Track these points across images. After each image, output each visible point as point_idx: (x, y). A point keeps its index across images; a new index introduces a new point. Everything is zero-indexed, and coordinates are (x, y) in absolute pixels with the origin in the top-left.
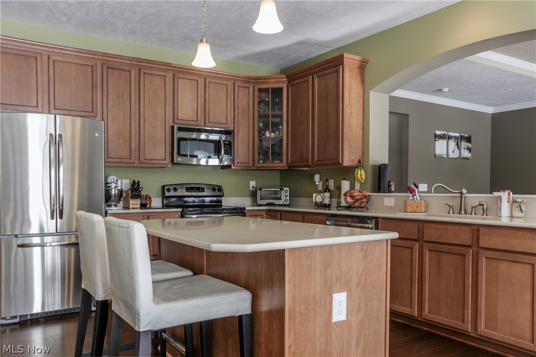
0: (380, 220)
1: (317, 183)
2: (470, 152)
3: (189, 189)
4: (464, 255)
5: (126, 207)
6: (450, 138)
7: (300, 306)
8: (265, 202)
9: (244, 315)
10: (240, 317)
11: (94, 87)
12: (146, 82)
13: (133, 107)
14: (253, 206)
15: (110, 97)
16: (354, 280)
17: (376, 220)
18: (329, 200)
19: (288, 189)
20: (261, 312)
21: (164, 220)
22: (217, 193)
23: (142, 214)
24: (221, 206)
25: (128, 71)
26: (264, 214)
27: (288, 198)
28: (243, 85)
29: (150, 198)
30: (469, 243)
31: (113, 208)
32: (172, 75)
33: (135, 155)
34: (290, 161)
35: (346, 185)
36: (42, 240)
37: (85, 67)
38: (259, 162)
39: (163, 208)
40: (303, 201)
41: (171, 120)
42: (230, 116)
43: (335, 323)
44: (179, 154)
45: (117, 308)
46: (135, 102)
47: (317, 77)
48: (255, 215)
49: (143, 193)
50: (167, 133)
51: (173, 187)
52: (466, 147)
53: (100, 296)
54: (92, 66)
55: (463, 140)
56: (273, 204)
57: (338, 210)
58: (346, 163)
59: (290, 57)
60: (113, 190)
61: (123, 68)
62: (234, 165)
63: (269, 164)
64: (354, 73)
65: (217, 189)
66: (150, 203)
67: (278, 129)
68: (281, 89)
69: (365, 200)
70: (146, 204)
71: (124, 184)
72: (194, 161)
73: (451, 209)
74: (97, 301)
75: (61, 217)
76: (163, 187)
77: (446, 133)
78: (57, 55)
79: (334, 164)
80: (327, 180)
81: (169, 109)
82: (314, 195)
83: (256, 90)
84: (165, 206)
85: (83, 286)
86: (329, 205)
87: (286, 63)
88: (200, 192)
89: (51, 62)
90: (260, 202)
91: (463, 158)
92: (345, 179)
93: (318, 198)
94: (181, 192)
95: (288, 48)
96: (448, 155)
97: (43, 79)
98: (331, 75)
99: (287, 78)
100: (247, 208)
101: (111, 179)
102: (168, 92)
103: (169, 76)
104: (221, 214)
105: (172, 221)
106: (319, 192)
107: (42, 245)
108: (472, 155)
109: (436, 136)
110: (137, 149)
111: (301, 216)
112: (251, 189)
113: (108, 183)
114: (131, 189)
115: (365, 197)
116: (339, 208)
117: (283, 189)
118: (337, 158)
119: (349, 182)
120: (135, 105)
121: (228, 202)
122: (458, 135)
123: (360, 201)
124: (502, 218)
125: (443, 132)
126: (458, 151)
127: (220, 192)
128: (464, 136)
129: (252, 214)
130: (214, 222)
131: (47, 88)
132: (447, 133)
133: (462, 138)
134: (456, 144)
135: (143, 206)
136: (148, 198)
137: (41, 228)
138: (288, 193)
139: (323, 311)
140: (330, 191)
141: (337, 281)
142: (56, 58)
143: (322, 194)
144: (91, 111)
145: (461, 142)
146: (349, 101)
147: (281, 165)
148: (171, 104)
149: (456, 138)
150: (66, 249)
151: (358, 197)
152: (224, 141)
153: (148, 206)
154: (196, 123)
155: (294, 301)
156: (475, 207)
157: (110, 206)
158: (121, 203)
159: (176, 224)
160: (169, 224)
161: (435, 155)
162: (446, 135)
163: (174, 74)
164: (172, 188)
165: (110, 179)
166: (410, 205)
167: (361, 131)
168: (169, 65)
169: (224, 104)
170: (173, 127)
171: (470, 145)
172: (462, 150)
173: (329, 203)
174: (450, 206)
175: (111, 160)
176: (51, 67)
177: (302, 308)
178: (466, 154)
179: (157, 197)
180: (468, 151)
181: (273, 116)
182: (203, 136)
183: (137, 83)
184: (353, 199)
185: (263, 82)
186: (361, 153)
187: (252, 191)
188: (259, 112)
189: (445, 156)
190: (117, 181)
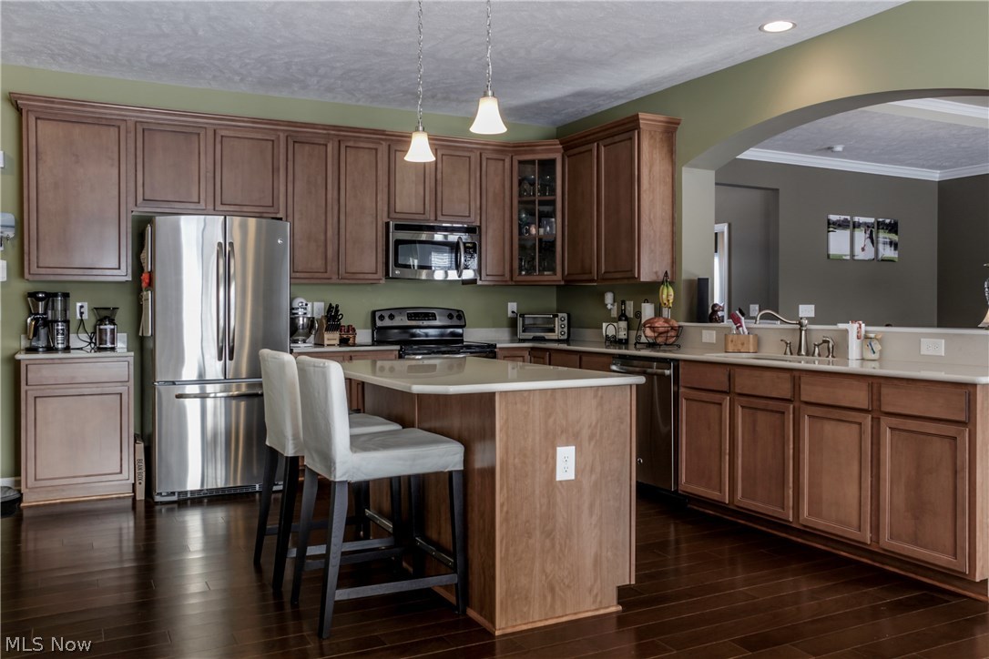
0: (681, 364)
1: (609, 307)
2: (895, 249)
3: (411, 317)
4: (783, 413)
5: (319, 344)
6: (856, 226)
7: (514, 458)
8: (530, 335)
9: (455, 471)
10: (450, 473)
11: (275, 171)
12: (348, 160)
13: (329, 196)
14: (512, 341)
15: (297, 184)
16: (585, 433)
17: (676, 364)
18: (626, 333)
19: (565, 315)
20: (474, 469)
21: (374, 363)
22: (455, 322)
23: (342, 354)
24: (462, 341)
25: (323, 145)
26: (526, 354)
27: (566, 330)
28: (495, 156)
29: (354, 330)
30: (788, 396)
31: (300, 344)
32: (387, 148)
33: (332, 267)
34: (566, 273)
35: (648, 311)
36: (203, 389)
37: (263, 142)
38: (520, 274)
39: (373, 345)
40: (589, 333)
41: (385, 214)
42: (475, 205)
43: (561, 482)
44: (397, 265)
45: (311, 462)
46: (333, 190)
47: (605, 146)
48: (511, 355)
49: (344, 322)
50: (380, 234)
51: (389, 313)
52: (888, 240)
53: (290, 451)
54: (273, 141)
55: (883, 228)
56: (542, 339)
57: (636, 349)
58: (646, 276)
59: (566, 111)
60: (301, 319)
61: (317, 141)
62: (480, 279)
63: (535, 277)
64: (658, 140)
65: (455, 316)
66: (355, 337)
67: (550, 224)
68: (553, 162)
69: (673, 333)
70: (349, 339)
71: (317, 309)
72: (424, 275)
73: (788, 349)
74: (287, 457)
75: (231, 358)
76: (374, 313)
77: (849, 218)
78: (226, 129)
79: (628, 278)
80: (623, 302)
81: (382, 197)
82: (604, 325)
83: (516, 164)
84: (374, 343)
85: (267, 443)
86: (627, 340)
87: (562, 118)
88: (429, 320)
89: (218, 139)
90: (521, 335)
91: (883, 260)
92: (646, 301)
93: (609, 329)
94: (401, 321)
95: (562, 100)
96: (852, 254)
97: (206, 163)
98: (623, 143)
99: (561, 144)
100: (498, 346)
101: (298, 302)
102: (380, 173)
103: (383, 148)
104: (459, 353)
105: (387, 364)
106: (611, 320)
107: (203, 396)
108: (899, 255)
109: (829, 223)
110: (336, 258)
111: (577, 357)
112: (510, 314)
113: (293, 309)
114: (326, 316)
115: (673, 328)
116: (638, 346)
117: (557, 316)
118: (632, 270)
119: (653, 305)
120: (332, 194)
121: (473, 335)
122: (872, 220)
123: (665, 335)
124: (850, 361)
125: (842, 217)
126: (873, 249)
127: (460, 319)
128: (883, 223)
129: (506, 353)
130: (450, 367)
131: (212, 175)
132: (852, 218)
133: (880, 225)
134: (868, 235)
135: (344, 342)
136: (351, 329)
137: (201, 374)
138: (566, 322)
139: (544, 466)
140: (627, 319)
141: (562, 432)
142: (224, 133)
143: (615, 324)
144: (271, 204)
145: (878, 232)
146: (650, 184)
147: (554, 278)
148: (386, 190)
149: (867, 226)
150: (234, 402)
151: (661, 330)
152: (464, 244)
153: (351, 341)
154: (422, 217)
155: (507, 453)
156: (818, 345)
157: (296, 342)
158: (312, 336)
159: (392, 369)
160: (382, 369)
161: (828, 256)
162: (849, 222)
163: (389, 146)
164: (386, 314)
165: (296, 304)
166: (732, 341)
167: (669, 229)
168: (382, 132)
169: (465, 186)
170: (387, 224)
171: (894, 237)
172: (881, 247)
173: (625, 337)
174: (787, 344)
175: (298, 275)
176: (218, 147)
177: (517, 460)
178: (888, 253)
179: (365, 328)
180: (893, 248)
181: (542, 203)
182: (439, 237)
183: (336, 161)
184: (654, 332)
185: (525, 151)
186: (670, 261)
187: (511, 318)
188: (520, 195)
189: (848, 258)
190: (306, 305)
